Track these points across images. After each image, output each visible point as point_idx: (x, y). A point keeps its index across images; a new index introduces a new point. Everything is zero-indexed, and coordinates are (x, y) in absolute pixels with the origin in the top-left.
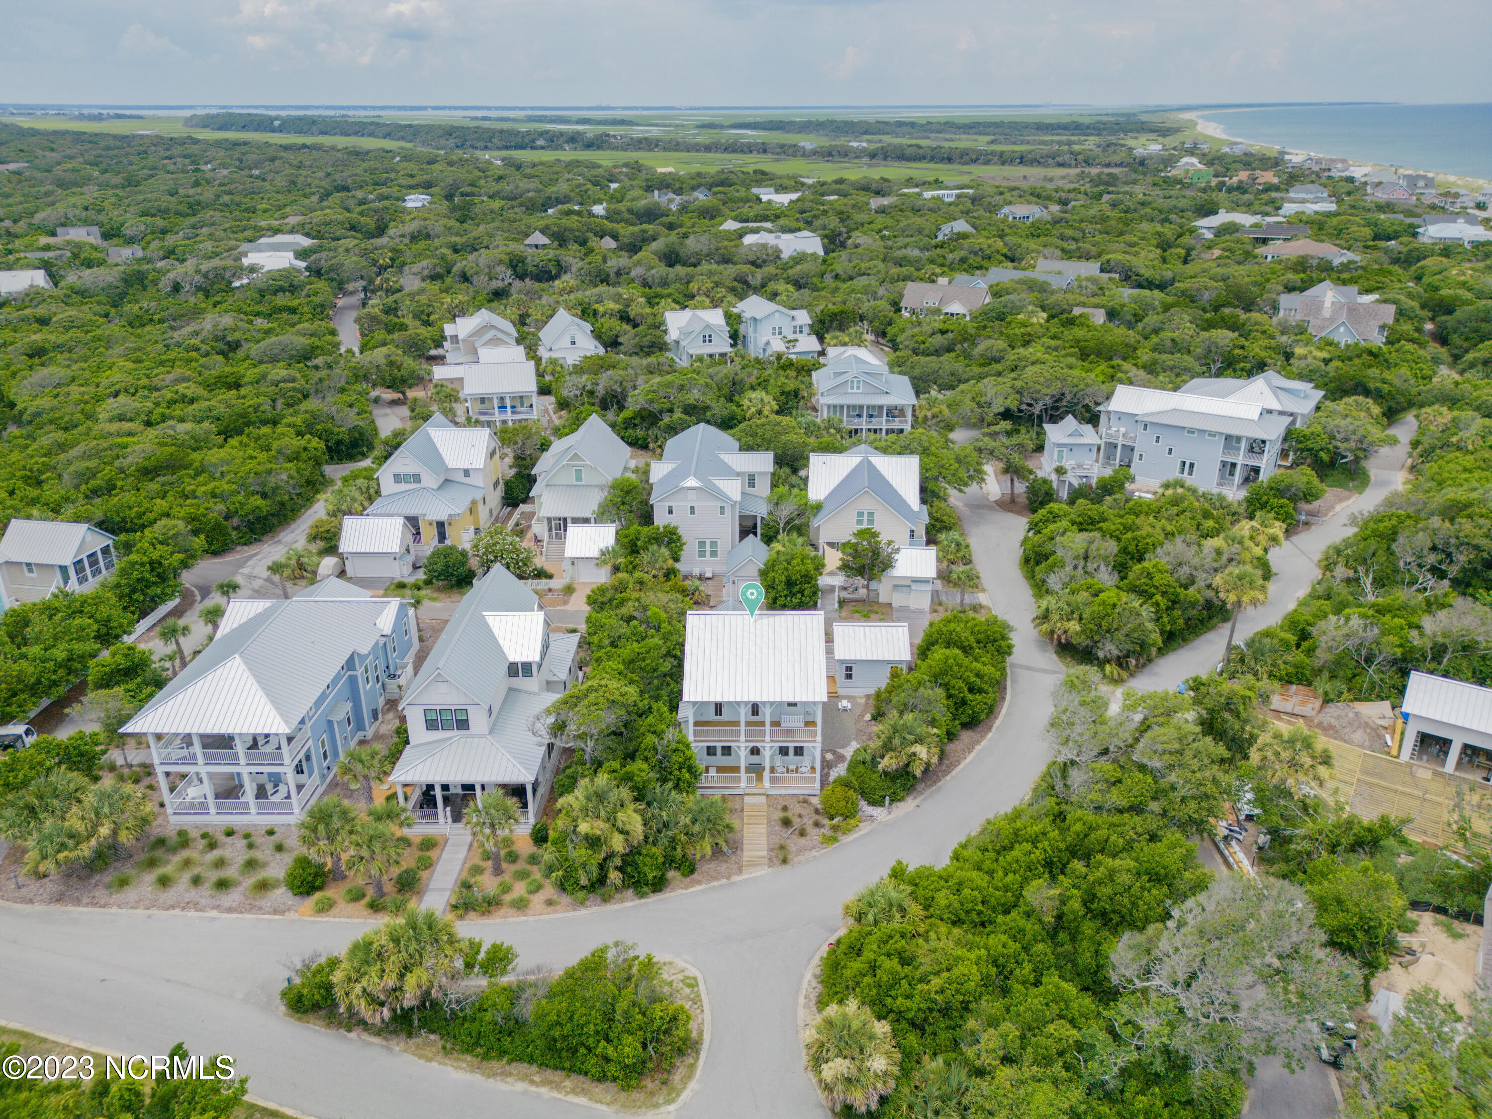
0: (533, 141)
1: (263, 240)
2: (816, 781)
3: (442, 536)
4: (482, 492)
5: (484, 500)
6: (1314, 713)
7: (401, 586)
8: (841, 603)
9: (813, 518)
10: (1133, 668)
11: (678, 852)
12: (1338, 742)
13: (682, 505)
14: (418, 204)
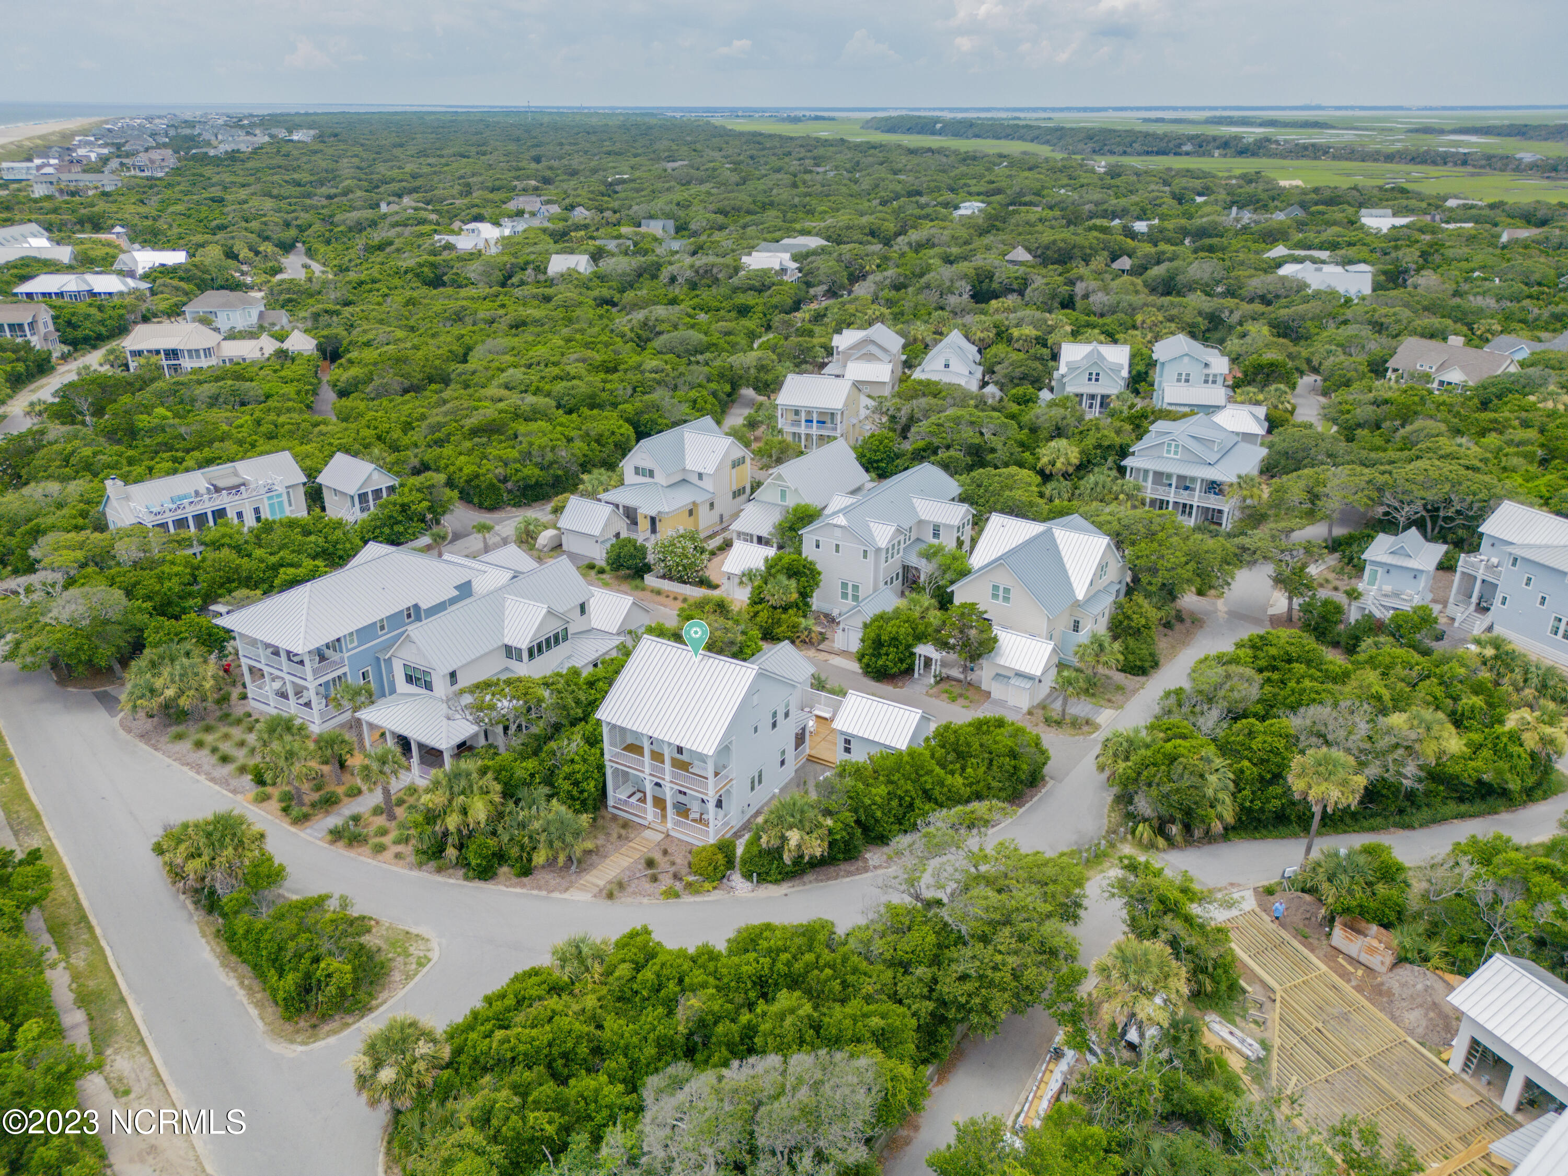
0: (1179, 146)
1: (786, 241)
2: (711, 837)
3: (654, 530)
4: (708, 496)
5: (712, 505)
6: (1383, 969)
7: (591, 567)
8: (941, 680)
9: (952, 582)
10: (1179, 838)
11: (514, 852)
12: (1381, 1015)
13: (828, 542)
14: (969, 212)
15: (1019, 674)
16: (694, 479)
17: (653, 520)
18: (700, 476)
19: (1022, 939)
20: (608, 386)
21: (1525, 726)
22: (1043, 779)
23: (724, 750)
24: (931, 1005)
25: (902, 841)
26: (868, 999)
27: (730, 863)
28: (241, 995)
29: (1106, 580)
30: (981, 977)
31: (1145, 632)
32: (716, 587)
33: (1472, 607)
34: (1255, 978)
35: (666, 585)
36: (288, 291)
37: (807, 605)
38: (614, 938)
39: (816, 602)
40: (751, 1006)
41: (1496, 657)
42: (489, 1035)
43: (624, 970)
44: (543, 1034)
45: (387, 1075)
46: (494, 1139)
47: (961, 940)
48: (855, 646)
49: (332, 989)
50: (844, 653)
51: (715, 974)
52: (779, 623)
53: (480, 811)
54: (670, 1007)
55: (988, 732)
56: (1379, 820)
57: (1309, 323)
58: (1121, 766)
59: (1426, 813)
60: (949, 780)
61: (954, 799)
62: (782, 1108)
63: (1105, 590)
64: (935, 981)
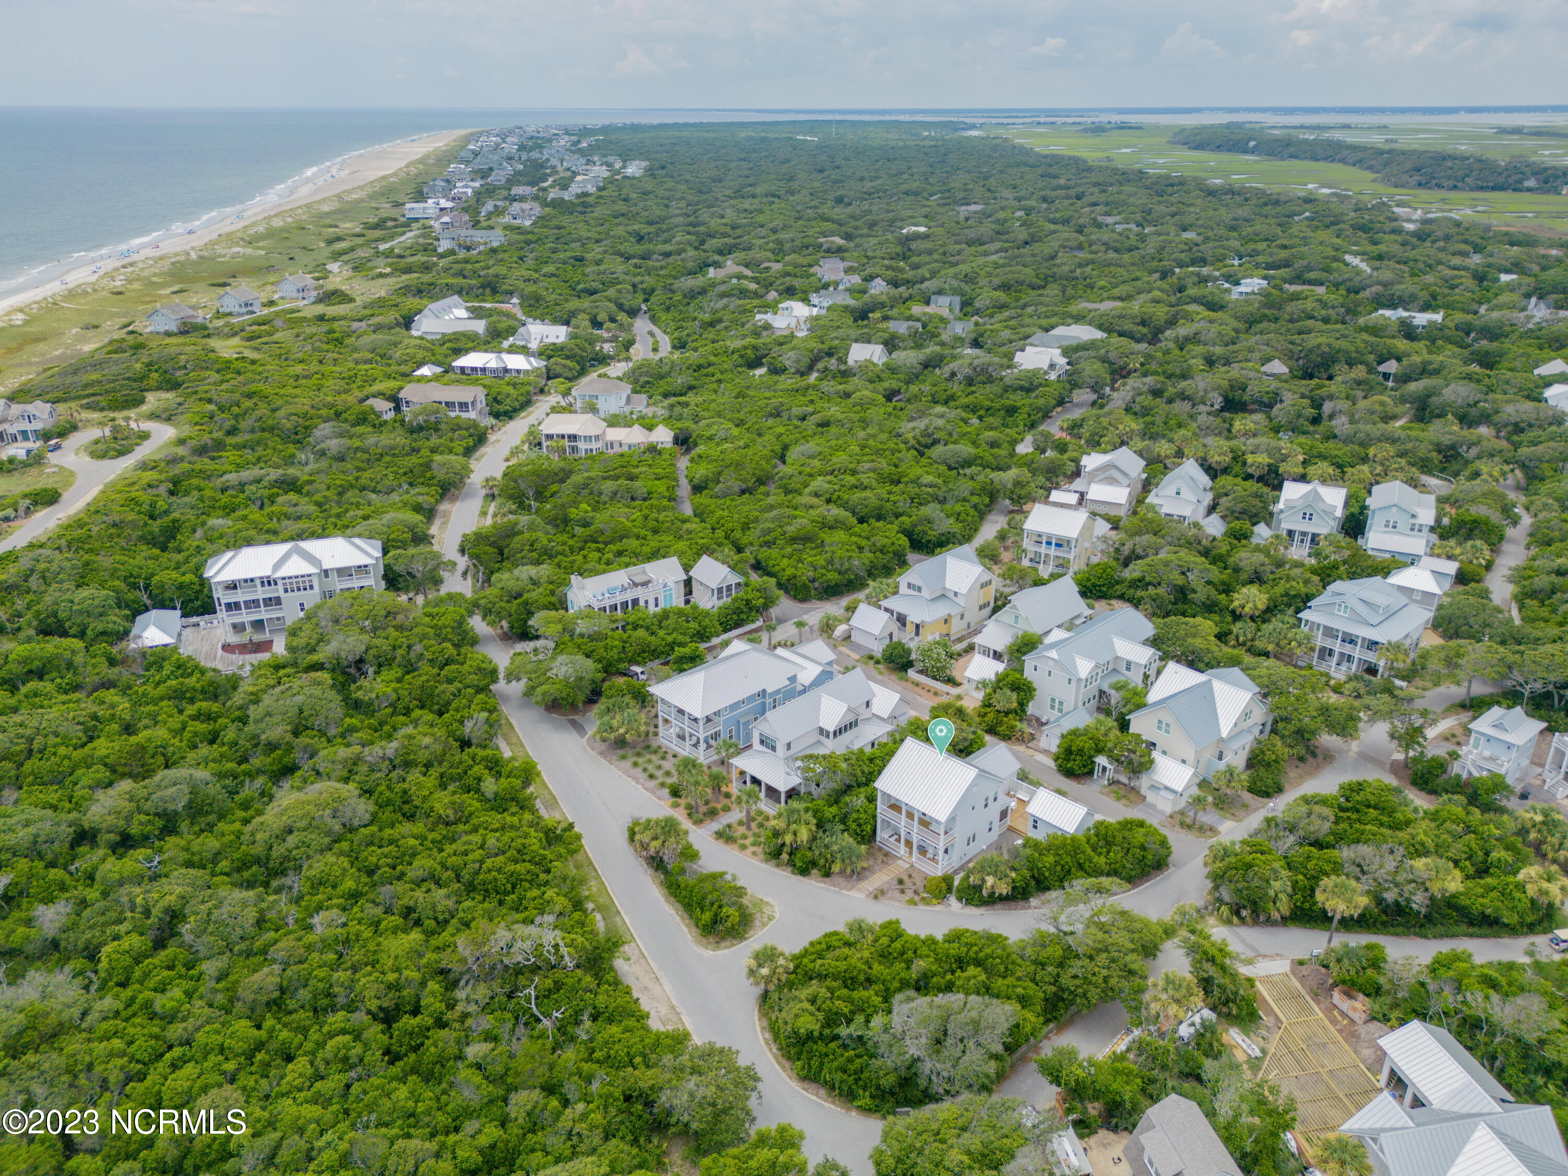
2: (938, 870)
3: (917, 634)
4: (961, 610)
5: (962, 617)
6: (1360, 1022)
7: (871, 658)
8: (1113, 782)
9: (1130, 712)
10: (1248, 919)
11: (822, 862)
12: (1347, 1047)
13: (1043, 667)
14: (1249, 290)
15: (1167, 788)
16: (951, 596)
17: (917, 626)
18: (956, 594)
19: (1113, 961)
20: (892, 498)
21: (1531, 880)
22: (1167, 865)
23: (952, 819)
24: (1053, 989)
25: (1053, 894)
26: (1019, 979)
27: (949, 890)
28: (678, 919)
29: (1250, 722)
30: (1085, 978)
31: (1274, 765)
32: (959, 685)
33: (1561, 776)
34: (1270, 1012)
35: (922, 679)
36: (647, 374)
37: (1023, 711)
38: (880, 922)
39: (1031, 709)
40: (953, 972)
41: (1543, 823)
42: (814, 961)
43: (885, 941)
44: (842, 966)
45: (765, 971)
46: (819, 1010)
47: (1077, 956)
48: (1054, 749)
49: (729, 924)
50: (1046, 752)
51: (934, 951)
52: (1001, 723)
53: (804, 835)
54: (909, 964)
55: (1130, 830)
56: (1401, 929)
57: (1545, 465)
58: (1218, 864)
59: (1440, 929)
60: (1096, 859)
61: (1097, 872)
62: (963, 1017)
63: (1249, 731)
64: (1058, 975)
